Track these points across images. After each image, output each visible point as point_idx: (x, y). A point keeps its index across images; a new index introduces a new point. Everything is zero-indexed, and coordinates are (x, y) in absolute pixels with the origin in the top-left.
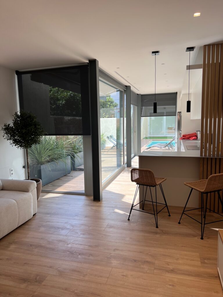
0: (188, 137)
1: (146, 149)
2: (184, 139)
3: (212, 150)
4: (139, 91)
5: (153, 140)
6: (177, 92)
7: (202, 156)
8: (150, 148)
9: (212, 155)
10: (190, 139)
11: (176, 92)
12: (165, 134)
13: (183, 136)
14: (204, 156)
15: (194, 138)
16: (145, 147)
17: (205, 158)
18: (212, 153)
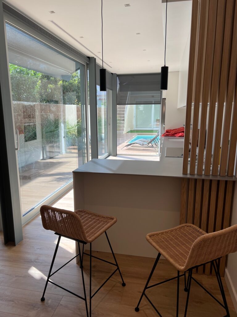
0: (173, 133)
1: (126, 146)
2: (167, 135)
3: (204, 160)
4: (111, 68)
5: (138, 134)
7: (187, 174)
8: (131, 144)
9: (203, 173)
10: (175, 136)
12: (152, 127)
13: (167, 132)
14: (190, 174)
15: (180, 134)
16: (127, 143)
17: (192, 179)
18: (204, 168)
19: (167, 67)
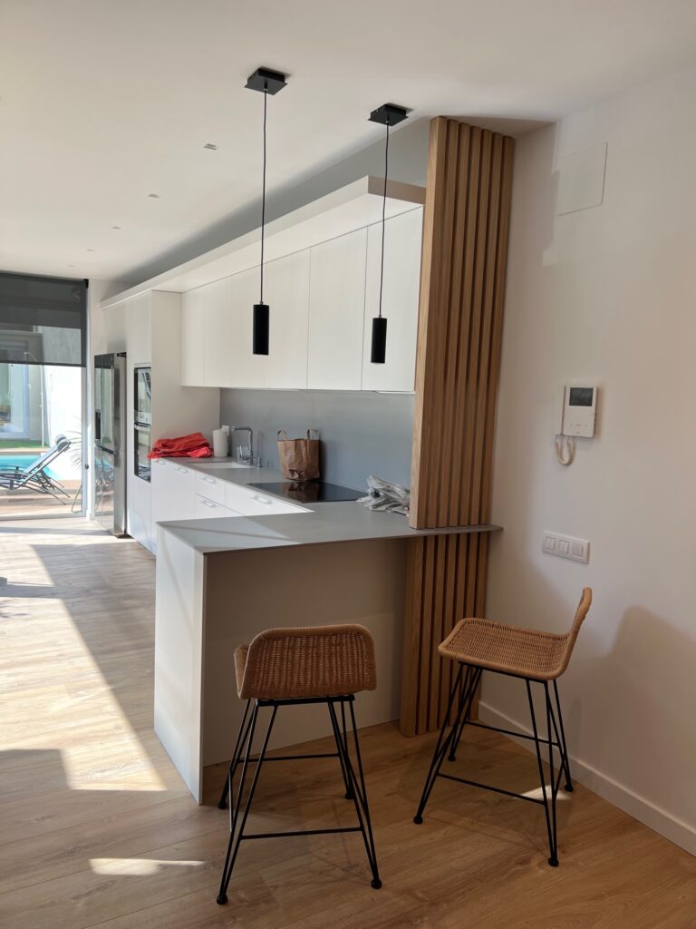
0: (182, 449)
6: (86, 281)
10: (188, 456)
11: (82, 276)
13: (162, 445)
15: (201, 452)
19: (385, 320)
